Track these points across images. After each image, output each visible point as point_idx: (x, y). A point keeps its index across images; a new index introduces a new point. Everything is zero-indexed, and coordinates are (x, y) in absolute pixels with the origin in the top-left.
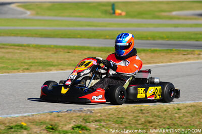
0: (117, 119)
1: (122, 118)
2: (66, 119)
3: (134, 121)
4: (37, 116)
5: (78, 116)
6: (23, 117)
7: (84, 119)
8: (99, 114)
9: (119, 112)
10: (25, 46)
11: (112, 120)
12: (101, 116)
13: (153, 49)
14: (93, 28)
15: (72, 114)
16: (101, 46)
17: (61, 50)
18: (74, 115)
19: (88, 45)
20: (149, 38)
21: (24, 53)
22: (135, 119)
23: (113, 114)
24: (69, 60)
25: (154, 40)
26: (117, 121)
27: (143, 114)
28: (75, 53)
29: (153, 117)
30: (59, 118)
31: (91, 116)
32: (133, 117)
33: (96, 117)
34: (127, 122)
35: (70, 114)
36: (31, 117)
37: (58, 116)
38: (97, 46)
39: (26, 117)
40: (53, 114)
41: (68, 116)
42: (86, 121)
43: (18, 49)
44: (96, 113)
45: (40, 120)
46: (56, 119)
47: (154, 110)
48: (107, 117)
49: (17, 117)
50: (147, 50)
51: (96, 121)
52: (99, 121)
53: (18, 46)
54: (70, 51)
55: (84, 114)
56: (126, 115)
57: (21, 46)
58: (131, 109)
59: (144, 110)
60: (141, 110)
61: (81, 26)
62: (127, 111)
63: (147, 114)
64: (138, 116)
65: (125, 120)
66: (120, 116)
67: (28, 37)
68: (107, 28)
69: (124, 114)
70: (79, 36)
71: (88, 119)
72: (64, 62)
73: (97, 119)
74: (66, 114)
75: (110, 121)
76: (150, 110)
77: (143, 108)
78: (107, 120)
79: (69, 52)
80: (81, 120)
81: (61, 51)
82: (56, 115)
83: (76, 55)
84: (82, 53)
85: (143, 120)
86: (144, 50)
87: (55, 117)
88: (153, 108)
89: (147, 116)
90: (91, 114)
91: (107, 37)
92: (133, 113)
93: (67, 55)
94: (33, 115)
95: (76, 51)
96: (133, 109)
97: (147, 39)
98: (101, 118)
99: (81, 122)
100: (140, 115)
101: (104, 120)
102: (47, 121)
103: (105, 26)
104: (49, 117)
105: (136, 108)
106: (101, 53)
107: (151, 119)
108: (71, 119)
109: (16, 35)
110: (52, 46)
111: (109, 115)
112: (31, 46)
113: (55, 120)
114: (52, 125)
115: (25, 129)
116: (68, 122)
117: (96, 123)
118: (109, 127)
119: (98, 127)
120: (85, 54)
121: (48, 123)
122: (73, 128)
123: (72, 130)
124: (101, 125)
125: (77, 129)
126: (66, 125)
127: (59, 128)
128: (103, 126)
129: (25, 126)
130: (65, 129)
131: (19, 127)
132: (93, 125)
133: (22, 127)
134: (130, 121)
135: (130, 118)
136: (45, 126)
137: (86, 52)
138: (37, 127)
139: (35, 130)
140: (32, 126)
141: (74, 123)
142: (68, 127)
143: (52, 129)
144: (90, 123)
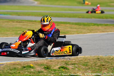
0: (84, 63)
1: (87, 63)
2: (55, 63)
3: (94, 65)
4: (39, 61)
5: (62, 61)
6: (31, 61)
7: (65, 63)
8: (74, 60)
9: (86, 59)
10: (33, 21)
11: (81, 64)
12: (75, 61)
13: (106, 24)
14: (72, 12)
15: (59, 60)
16: (77, 22)
18: (60, 61)
19: (69, 21)
20: (104, 18)
21: (33, 25)
22: (95, 63)
23: (82, 61)
25: (107, 19)
26: (84, 64)
27: (99, 60)
28: (61, 26)
29: (105, 63)
30: (52, 62)
31: (69, 62)
32: (93, 62)
33: (73, 62)
34: (90, 65)
35: (58, 60)
36: (35, 61)
37: (51, 61)
38: (74, 22)
39: (33, 61)
41: (56, 61)
42: (67, 64)
43: (29, 23)
44: (72, 60)
45: (40, 63)
46: (50, 62)
47: (106, 58)
48: (78, 62)
49: (28, 61)
50: (103, 25)
51: (72, 64)
52: (74, 64)
53: (30, 21)
54: (59, 24)
55: (66, 60)
56: (90, 61)
57: (31, 21)
58: (92, 58)
59: (100, 58)
60: (98, 58)
61: (65, 10)
62: (90, 59)
63: (101, 61)
64: (96, 62)
65: (89, 64)
66: (86, 62)
67: (35, 16)
68: (81, 12)
69: (89, 60)
70: (64, 16)
71: (68, 63)
73: (73, 63)
74: (55, 60)
75: (80, 64)
76: (103, 58)
77: (99, 57)
78: (78, 64)
79: (58, 25)
80: (64, 63)
82: (49, 60)
83: (62, 27)
84: (65, 26)
85: (99, 64)
86: (101, 25)
87: (49, 61)
88: (105, 57)
89: (101, 62)
90: (70, 60)
91: (80, 17)
92: (94, 60)
93: (57, 27)
94: (37, 60)
95: (62, 25)
96: (93, 58)
97: (103, 18)
98: (75, 63)
99: (64, 65)
100: (98, 61)
101: (77, 64)
102: (45, 64)
103: (79, 11)
104: (46, 61)
105: (95, 57)
106: (76, 26)
107: (104, 64)
108: (58, 63)
109: (29, 15)
111: (80, 61)
112: (37, 21)
113: (49, 63)
114: (47, 66)
115: (32, 68)
116: (56, 65)
117: (72, 65)
118: (80, 68)
119: (73, 67)
120: (67, 26)
121: (45, 65)
122: (59, 68)
123: (59, 69)
124: (75, 67)
125: (62, 68)
126: (55, 66)
127: (52, 68)
128: (76, 67)
129: (32, 66)
130: (55, 68)
131: (29, 67)
132: (70, 67)
133: (30, 67)
134: (92, 64)
135: (91, 63)
136: (43, 67)
137: (68, 25)
138: (39, 67)
139: (38, 69)
140: (36, 66)
141: (60, 65)
142: (56, 67)
143: (48, 68)
144: (69, 65)
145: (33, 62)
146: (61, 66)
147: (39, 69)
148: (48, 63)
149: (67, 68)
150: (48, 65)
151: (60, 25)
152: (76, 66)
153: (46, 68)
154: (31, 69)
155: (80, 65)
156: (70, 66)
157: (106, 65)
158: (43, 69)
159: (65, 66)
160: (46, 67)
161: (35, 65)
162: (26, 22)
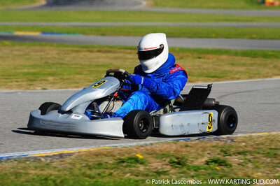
0: (269, 151)
1: (276, 149)
2: (197, 150)
4: (157, 146)
5: (213, 147)
6: (138, 147)
7: (222, 151)
8: (244, 144)
9: (272, 140)
11: (261, 152)
12: (246, 146)
14: (234, 24)
15: (206, 143)
16: (245, 49)
17: (189, 54)
18: (208, 145)
19: (227, 48)
23: (263, 144)
24: (200, 69)
26: (269, 153)
28: (209, 59)
30: (188, 149)
31: (232, 147)
35: (203, 144)
36: (148, 147)
37: (187, 146)
38: (239, 49)
39: (142, 146)
40: (179, 143)
41: (200, 145)
42: (225, 152)
43: (130, 53)
44: (239, 142)
45: (161, 151)
46: (184, 149)
48: (255, 148)
49: (131, 146)
51: (239, 153)
52: (244, 153)
53: (130, 49)
54: (201, 56)
55: (222, 143)
61: (217, 20)
66: (273, 147)
68: (254, 24)
70: (214, 35)
71: (228, 150)
72: (193, 71)
73: (241, 150)
74: (197, 144)
75: (258, 153)
78: (255, 152)
79: (200, 58)
80: (218, 151)
81: (188, 56)
82: (182, 144)
83: (210, 61)
84: (218, 59)
87: (182, 147)
90: (233, 144)
91: (254, 36)
93: (197, 62)
94: (151, 144)
95: (211, 56)
98: (247, 149)
99: (218, 154)
101: (250, 152)
102: (172, 152)
103: (251, 21)
104: (174, 147)
106: (245, 58)
108: (204, 149)
109: (128, 34)
110: (177, 49)
111: (258, 145)
113: (182, 152)
114: (178, 158)
115: (142, 163)
116: (199, 154)
117: (239, 156)
118: (258, 162)
119: (241, 161)
120: (222, 60)
121: (173, 156)
122: (207, 163)
123: (206, 166)
124: (246, 159)
125: (213, 163)
126: (197, 159)
127: (188, 163)
128: (250, 161)
129: (142, 159)
130: (196, 163)
131: (133, 161)
132: (235, 160)
133: (137, 160)
136: (168, 160)
137: (224, 57)
138: (157, 161)
139: (155, 165)
140: (151, 159)
141: (209, 156)
142: (199, 160)
143: (179, 163)
144: (230, 155)
145: (143, 148)
146: (212, 158)
147: (157, 164)
148: (178, 152)
149: (228, 163)
150: (180, 157)
151: (204, 58)
152: (248, 157)
153: (174, 162)
154: (139, 165)
155: (258, 156)
156: (234, 157)
158: (167, 165)
159: (221, 157)
160: (176, 160)
161: (147, 156)
162: (122, 50)
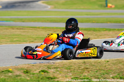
3: (78, 68)
5: (45, 66)
7: (48, 67)
8: (58, 64)
18: (42, 65)
26: (67, 68)
27: (85, 64)
33: (56, 66)
34: (73, 68)
37: (33, 66)
41: (39, 65)
44: (56, 64)
52: (57, 68)
59: (86, 62)
71: (50, 67)
75: (63, 68)
76: (90, 62)
78: (61, 68)
85: (83, 67)
87: (31, 66)
89: (87, 65)
98: (58, 66)
99: (46, 69)
102: (26, 68)
108: (40, 67)
111: (64, 65)
113: (30, 68)
114: (27, 70)
115: (11, 72)
117: (55, 69)
119: (55, 71)
127: (32, 72)
130: (35, 72)
131: (7, 71)
132: (52, 71)
133: (9, 71)
134: (75, 68)
135: (75, 66)
136: (23, 71)
138: (19, 71)
140: (16, 71)
142: (37, 71)
143: (27, 72)
147: (18, 73)
148: (28, 68)
152: (58, 70)
154: (9, 73)
157: (89, 68)
158: (22, 73)
